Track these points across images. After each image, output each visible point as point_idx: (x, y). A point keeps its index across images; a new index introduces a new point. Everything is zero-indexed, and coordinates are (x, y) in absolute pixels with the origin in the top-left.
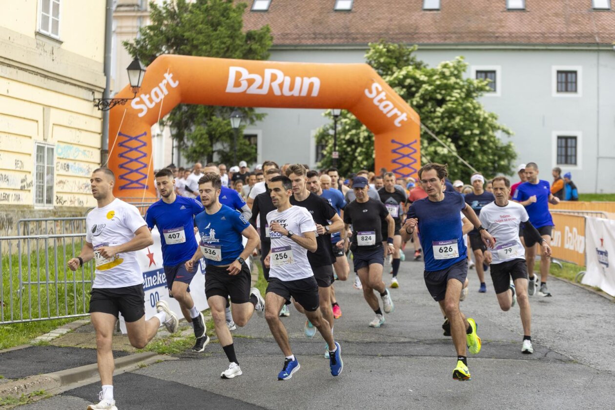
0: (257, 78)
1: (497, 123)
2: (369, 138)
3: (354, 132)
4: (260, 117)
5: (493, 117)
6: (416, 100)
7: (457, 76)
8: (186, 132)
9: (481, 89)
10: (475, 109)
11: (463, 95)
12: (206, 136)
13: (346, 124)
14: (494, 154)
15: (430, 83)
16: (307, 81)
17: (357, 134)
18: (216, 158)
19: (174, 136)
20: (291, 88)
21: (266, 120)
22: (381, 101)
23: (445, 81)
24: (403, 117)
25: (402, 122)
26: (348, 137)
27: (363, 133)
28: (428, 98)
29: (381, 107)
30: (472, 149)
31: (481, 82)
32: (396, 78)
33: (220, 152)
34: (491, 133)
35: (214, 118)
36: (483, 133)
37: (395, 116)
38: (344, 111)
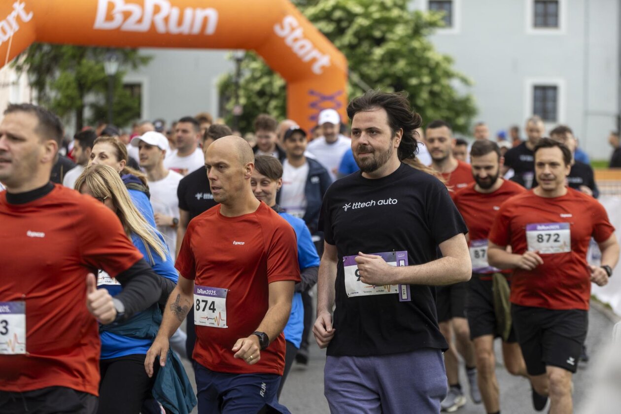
0: (135, 9)
1: (453, 68)
2: (283, 88)
3: (265, 80)
4: (145, 60)
5: (448, 60)
6: (348, 38)
7: (402, 7)
8: (48, 80)
9: (432, 25)
10: (425, 49)
11: (410, 31)
12: (74, 85)
13: (254, 70)
14: (449, 109)
15: (366, 15)
16: (200, 14)
17: (270, 83)
18: (88, 113)
19: (32, 85)
20: (180, 23)
21: (152, 64)
22: (296, 40)
23: (386, 14)
24: (324, 60)
25: (323, 68)
26: (257, 87)
27: (278, 82)
28: (364, 35)
29: (296, 47)
30: (420, 102)
31: (433, 15)
32: (323, 10)
33: (93, 106)
34: (445, 81)
35: (84, 61)
36: (435, 81)
37: (314, 60)
38: (252, 53)
